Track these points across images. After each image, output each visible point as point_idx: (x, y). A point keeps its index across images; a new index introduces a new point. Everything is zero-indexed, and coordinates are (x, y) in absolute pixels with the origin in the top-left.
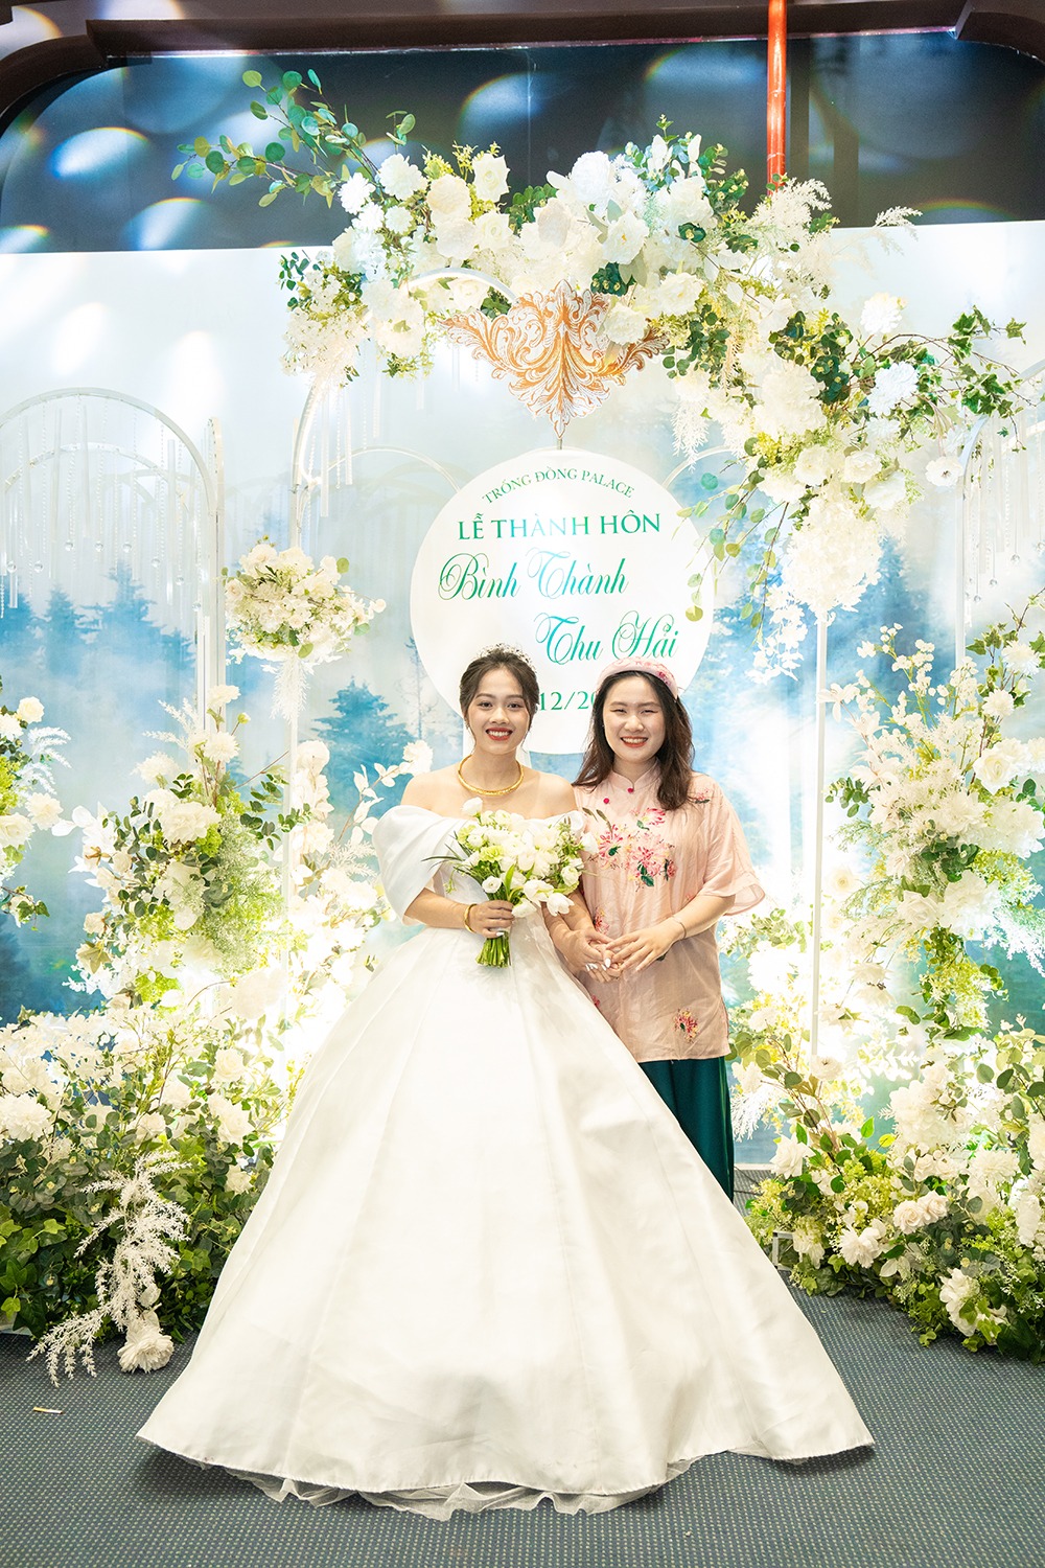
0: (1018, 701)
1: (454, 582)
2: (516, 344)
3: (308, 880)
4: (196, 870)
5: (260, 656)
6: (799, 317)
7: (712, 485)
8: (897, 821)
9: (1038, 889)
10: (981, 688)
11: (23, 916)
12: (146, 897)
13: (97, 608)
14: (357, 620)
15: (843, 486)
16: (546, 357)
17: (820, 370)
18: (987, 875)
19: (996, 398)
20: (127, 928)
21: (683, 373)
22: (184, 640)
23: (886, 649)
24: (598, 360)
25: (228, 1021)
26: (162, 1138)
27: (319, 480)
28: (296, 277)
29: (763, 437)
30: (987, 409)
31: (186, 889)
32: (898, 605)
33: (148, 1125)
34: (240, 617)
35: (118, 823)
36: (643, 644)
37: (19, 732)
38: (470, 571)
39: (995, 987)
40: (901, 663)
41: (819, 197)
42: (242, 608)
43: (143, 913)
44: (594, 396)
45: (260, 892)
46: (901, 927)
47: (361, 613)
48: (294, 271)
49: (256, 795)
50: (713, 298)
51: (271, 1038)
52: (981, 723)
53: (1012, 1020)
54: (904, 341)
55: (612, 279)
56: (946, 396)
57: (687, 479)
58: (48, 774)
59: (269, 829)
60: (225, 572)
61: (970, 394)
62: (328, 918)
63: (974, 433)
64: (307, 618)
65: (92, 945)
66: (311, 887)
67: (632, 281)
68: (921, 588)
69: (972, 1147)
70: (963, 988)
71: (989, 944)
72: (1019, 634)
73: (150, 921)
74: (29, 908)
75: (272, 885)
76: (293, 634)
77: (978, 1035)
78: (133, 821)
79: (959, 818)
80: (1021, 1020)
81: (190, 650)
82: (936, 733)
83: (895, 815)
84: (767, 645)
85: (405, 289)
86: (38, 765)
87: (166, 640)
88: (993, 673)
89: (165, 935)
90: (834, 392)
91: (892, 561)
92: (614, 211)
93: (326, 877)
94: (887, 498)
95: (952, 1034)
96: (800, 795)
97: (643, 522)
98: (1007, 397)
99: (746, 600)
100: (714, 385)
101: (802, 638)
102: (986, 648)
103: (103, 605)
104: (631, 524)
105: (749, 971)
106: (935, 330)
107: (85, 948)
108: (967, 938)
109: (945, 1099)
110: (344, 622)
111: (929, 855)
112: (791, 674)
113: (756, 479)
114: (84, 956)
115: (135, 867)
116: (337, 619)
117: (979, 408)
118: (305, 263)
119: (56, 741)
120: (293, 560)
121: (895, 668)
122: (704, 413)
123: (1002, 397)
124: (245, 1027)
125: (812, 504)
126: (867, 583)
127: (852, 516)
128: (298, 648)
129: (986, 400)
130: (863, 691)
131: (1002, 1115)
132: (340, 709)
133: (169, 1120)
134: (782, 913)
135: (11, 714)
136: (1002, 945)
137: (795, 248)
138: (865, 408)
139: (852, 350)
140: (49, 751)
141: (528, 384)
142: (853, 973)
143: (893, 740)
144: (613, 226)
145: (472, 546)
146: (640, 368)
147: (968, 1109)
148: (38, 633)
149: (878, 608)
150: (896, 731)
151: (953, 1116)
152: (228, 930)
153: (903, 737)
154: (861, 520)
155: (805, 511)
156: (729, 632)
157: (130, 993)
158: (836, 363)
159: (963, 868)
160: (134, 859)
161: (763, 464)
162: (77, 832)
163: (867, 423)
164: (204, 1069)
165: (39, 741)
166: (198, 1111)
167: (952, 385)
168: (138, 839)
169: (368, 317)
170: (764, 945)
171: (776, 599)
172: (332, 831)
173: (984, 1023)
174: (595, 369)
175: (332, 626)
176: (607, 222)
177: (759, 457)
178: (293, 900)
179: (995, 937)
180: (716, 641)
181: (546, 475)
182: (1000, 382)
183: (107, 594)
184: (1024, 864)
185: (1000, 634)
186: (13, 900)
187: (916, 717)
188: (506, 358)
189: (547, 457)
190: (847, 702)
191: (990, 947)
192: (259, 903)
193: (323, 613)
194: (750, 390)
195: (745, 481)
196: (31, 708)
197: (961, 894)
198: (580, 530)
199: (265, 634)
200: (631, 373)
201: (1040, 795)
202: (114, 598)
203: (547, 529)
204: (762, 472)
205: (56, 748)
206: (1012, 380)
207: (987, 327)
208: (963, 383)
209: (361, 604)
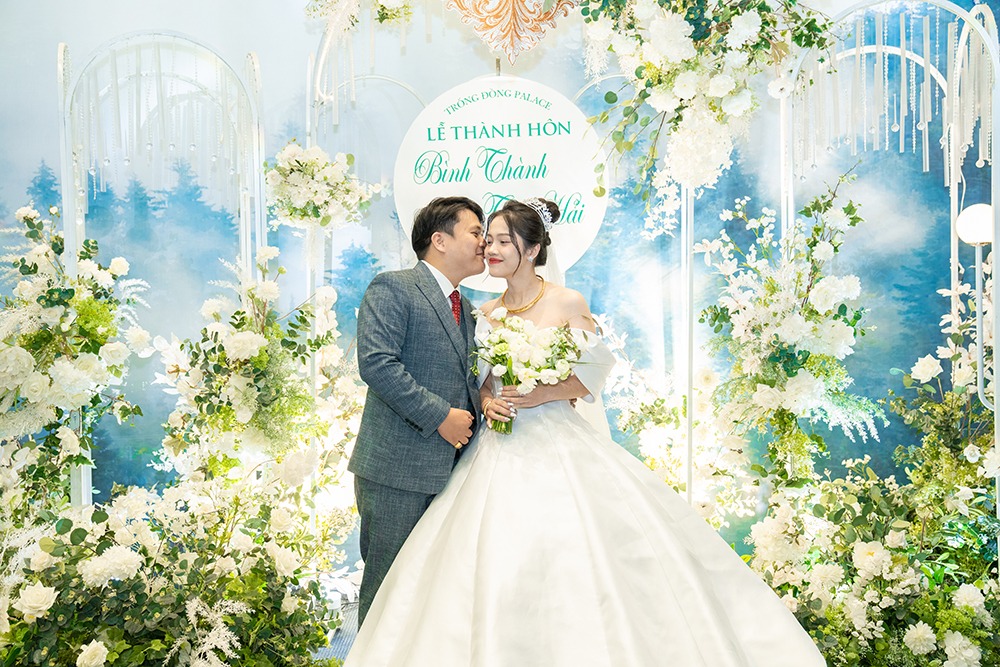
0: (836, 249)
1: (424, 171)
3: (326, 386)
4: (251, 381)
5: (291, 225)
7: (611, 98)
8: (751, 335)
9: (851, 380)
10: (808, 241)
11: (124, 416)
12: (215, 400)
13: (164, 192)
14: (361, 198)
15: (707, 101)
16: (501, 8)
17: (692, 16)
18: (815, 371)
19: (815, 36)
20: (200, 423)
21: (596, 19)
22: (229, 214)
23: (740, 214)
24: (538, 9)
25: (276, 488)
26: (235, 574)
29: (650, 65)
30: (809, 43)
31: (245, 394)
32: (736, 185)
33: (222, 565)
34: (277, 197)
35: (192, 348)
37: (112, 282)
38: (437, 163)
39: (821, 450)
40: (752, 224)
42: (278, 190)
43: (213, 412)
44: (534, 35)
45: (298, 394)
46: (753, 409)
47: (363, 193)
49: (291, 325)
51: (306, 499)
52: (809, 265)
53: (821, 472)
56: (778, 36)
57: (590, 96)
58: (134, 313)
59: (302, 349)
60: (265, 165)
61: (798, 33)
62: (341, 413)
63: (799, 61)
64: (326, 197)
65: (174, 436)
66: (328, 391)
68: (753, 172)
69: (808, 562)
70: (799, 451)
71: (815, 420)
72: (833, 203)
73: (217, 417)
74: (128, 410)
75: (305, 389)
77: (809, 484)
78: (202, 346)
79: (795, 332)
80: (827, 473)
81: (234, 222)
82: (777, 272)
83: (749, 331)
84: (653, 213)
86: (125, 306)
87: (216, 215)
88: (817, 230)
89: (226, 428)
90: (700, 34)
93: (339, 383)
94: (736, 108)
95: (790, 484)
96: (671, 318)
97: (559, 127)
98: (824, 35)
99: (632, 184)
100: (615, 27)
102: (812, 213)
103: (169, 190)
104: (550, 129)
105: (640, 443)
107: (168, 438)
108: (801, 415)
109: (791, 530)
110: (352, 200)
111: (773, 359)
112: (670, 233)
113: (644, 95)
114: (169, 444)
115: (206, 378)
116: (348, 198)
117: (803, 43)
119: (139, 289)
120: (312, 153)
121: (748, 228)
122: (610, 49)
123: (820, 35)
124: (288, 492)
125: (684, 112)
126: (723, 168)
127: (713, 121)
128: (320, 219)
129: (808, 38)
130: (725, 244)
131: (833, 540)
132: (344, 263)
133: (238, 562)
134: (663, 401)
135: (105, 269)
136: (824, 420)
138: (722, 44)
139: (712, 2)
140: (134, 296)
141: (488, 27)
142: (721, 443)
143: (748, 279)
145: (437, 145)
146: (565, 15)
147: (806, 535)
148: (120, 210)
149: (723, 186)
150: (750, 272)
151: (797, 542)
152: (275, 422)
153: (755, 276)
154: (718, 124)
155: (679, 118)
156: (619, 205)
157: (204, 469)
158: (702, 12)
159: (798, 367)
160: (204, 373)
161: (649, 85)
162: (157, 354)
163: (725, 54)
164: (259, 523)
165: (125, 291)
166: (259, 554)
167: (785, 27)
168: (207, 358)
170: (649, 424)
171: (659, 180)
172: (342, 350)
174: (535, 16)
175: (344, 204)
177: (645, 79)
178: (319, 400)
179: (819, 415)
180: (611, 211)
181: (489, 95)
182: (818, 24)
183: (170, 182)
184: (841, 363)
185: (822, 202)
186: (115, 405)
187: (765, 261)
189: (490, 81)
190: (714, 252)
191: (816, 422)
192: (297, 402)
193: (338, 194)
194: (639, 32)
195: (636, 96)
196: (120, 265)
197: (796, 385)
198: (514, 133)
199: (295, 209)
200: (560, 19)
201: (850, 315)
202: (176, 184)
203: (490, 135)
204: (648, 91)
205: (139, 294)
206: (825, 23)
208: (791, 26)
209: (363, 187)
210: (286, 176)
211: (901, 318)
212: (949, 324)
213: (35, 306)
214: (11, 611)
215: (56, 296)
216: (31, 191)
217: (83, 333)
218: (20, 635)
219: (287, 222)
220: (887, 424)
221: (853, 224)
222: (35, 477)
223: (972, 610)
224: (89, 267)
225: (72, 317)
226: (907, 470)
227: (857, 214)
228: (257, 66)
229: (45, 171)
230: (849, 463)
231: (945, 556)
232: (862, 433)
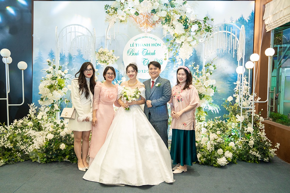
0: (211, 74)
1: (129, 53)
2: (140, 20)
5: (101, 64)
6: (181, 17)
7: (168, 40)
9: (213, 101)
10: (206, 72)
15: (187, 42)
16: (144, 22)
17: (184, 25)
18: (206, 99)
19: (209, 30)
21: (164, 25)
23: (193, 66)
28: (107, 8)
29: (176, 34)
30: (208, 31)
32: (196, 58)
34: (98, 59)
37: (64, 75)
38: (132, 51)
39: (206, 115)
42: (98, 57)
44: (151, 28)
47: (116, 58)
48: (107, 7)
50: (169, 14)
52: (206, 77)
53: (210, 119)
54: (197, 20)
55: (154, 11)
56: (203, 29)
57: (164, 39)
58: (69, 81)
60: (96, 52)
61: (206, 29)
63: (206, 34)
64: (108, 59)
67: (157, 11)
68: (199, 55)
69: (202, 137)
70: (202, 115)
72: (211, 64)
74: (67, 101)
76: (106, 61)
79: (203, 91)
80: (211, 119)
82: (199, 78)
84: (176, 64)
85: (123, 11)
86: (67, 80)
88: (208, 70)
90: (186, 28)
91: (195, 51)
92: (155, 2)
94: (194, 43)
95: (200, 121)
97: (158, 45)
98: (211, 29)
99: (173, 57)
100: (169, 26)
101: (181, 63)
102: (207, 66)
103: (76, 55)
104: (156, 45)
106: (201, 19)
108: (203, 108)
110: (113, 60)
113: (175, 40)
116: (112, 59)
118: (108, 6)
119: (70, 76)
120: (106, 50)
121: (194, 69)
122: (167, 30)
123: (210, 30)
126: (190, 55)
127: (188, 46)
128: (107, 63)
129: (208, 30)
131: (206, 132)
135: (63, 72)
137: (181, 6)
138: (191, 30)
139: (189, 22)
141: (141, 26)
144: (154, 4)
145: (132, 48)
147: (202, 132)
148: (66, 59)
149: (193, 58)
153: (195, 79)
154: (190, 47)
155: (182, 45)
156: (171, 61)
158: (187, 24)
159: (203, 98)
163: (191, 32)
165: (67, 77)
167: (203, 27)
171: (177, 58)
173: (205, 120)
174: (151, 24)
175: (112, 60)
176: (153, 3)
177: (175, 36)
179: (207, 108)
180: (169, 63)
181: (143, 37)
182: (210, 27)
184: (211, 97)
185: (209, 64)
186: (65, 100)
188: (138, 22)
193: (110, 58)
194: (174, 27)
195: (173, 40)
196: (66, 71)
197: (202, 101)
198: (149, 46)
199: (102, 61)
200: (157, 25)
201: (214, 87)
202: (78, 54)
203: (144, 45)
204: (175, 39)
205: (70, 77)
206: (212, 27)
207: (208, 19)
208: (205, 27)
209: (116, 57)
210: (100, 54)
211: (229, 88)
212: (236, 90)
213: (50, 80)
214: (46, 138)
215: (54, 78)
217: (59, 85)
218: (47, 143)
220: (220, 110)
221: (214, 69)
222: (50, 114)
223: (232, 147)
224: (60, 71)
225: (57, 82)
226: (227, 119)
227: (216, 67)
228: (95, 31)
229: (52, 51)
230: (216, 118)
231: (231, 137)
232: (215, 111)
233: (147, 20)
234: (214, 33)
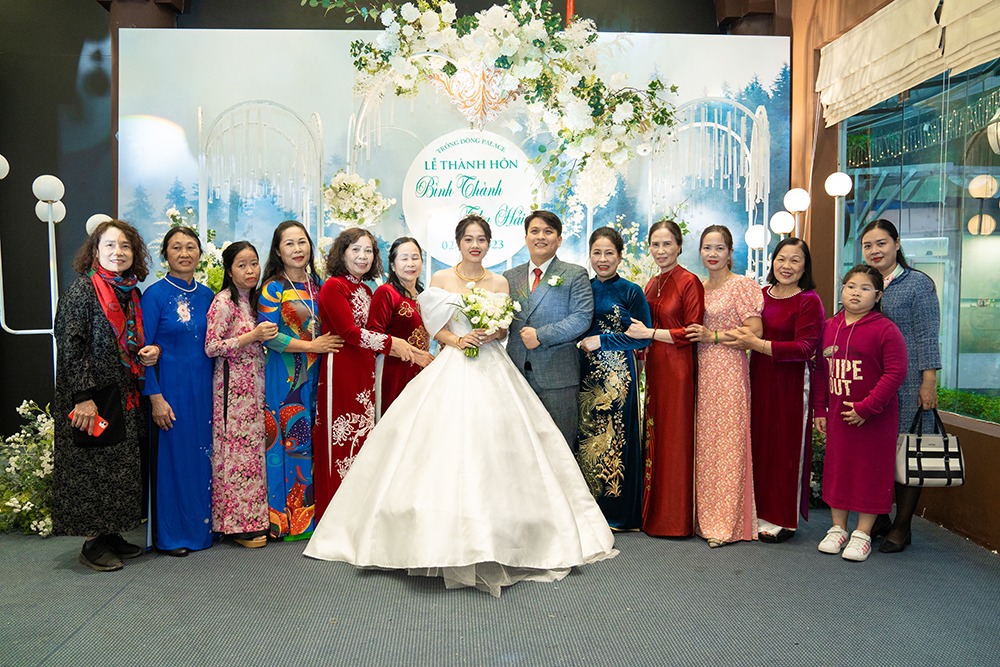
1: (422, 189)
2: (461, 88)
5: (339, 223)
6: (583, 79)
7: (542, 149)
13: (253, 199)
14: (383, 208)
15: (601, 154)
16: (475, 95)
17: (591, 103)
19: (666, 118)
21: (533, 102)
22: (294, 214)
23: (619, 225)
24: (497, 97)
27: (366, 143)
28: (358, 51)
29: (567, 130)
30: (662, 123)
32: (623, 204)
34: (331, 206)
36: (509, 219)
38: (430, 184)
41: (592, 26)
42: (332, 201)
44: (495, 113)
47: (385, 205)
48: (357, 49)
50: (547, 71)
54: (628, 90)
55: (503, 62)
56: (645, 115)
57: (529, 145)
60: (324, 185)
61: (655, 116)
63: (657, 132)
64: (361, 206)
67: (513, 63)
68: (633, 196)
76: (355, 214)
82: (640, 262)
84: (567, 222)
85: (409, 60)
90: (598, 112)
91: (621, 183)
92: (506, 34)
94: (619, 159)
97: (510, 164)
98: (671, 118)
99: (557, 201)
100: (546, 106)
101: (582, 219)
103: (256, 197)
104: (504, 164)
106: (641, 87)
110: (378, 209)
113: (563, 148)
116: (375, 207)
117: (659, 122)
118: (362, 45)
120: (353, 178)
122: (541, 120)
123: (669, 118)
125: (587, 160)
126: (611, 195)
127: (604, 166)
128: (356, 220)
137: (581, 47)
138: (611, 119)
139: (605, 94)
141: (467, 106)
144: (505, 40)
145: (431, 173)
146: (514, 100)
148: (224, 209)
154: (609, 168)
155: (585, 163)
158: (599, 100)
161: (566, 142)
163: (612, 126)
167: (648, 111)
169: (391, 70)
171: (571, 201)
174: (496, 101)
175: (373, 211)
176: (501, 37)
177: (564, 138)
181: (465, 141)
182: (668, 111)
183: (258, 192)
187: (631, 255)
188: (457, 95)
189: (465, 132)
193: (369, 204)
194: (561, 109)
195: (558, 149)
198: (481, 166)
199: (342, 213)
200: (511, 103)
202: (261, 194)
203: (466, 166)
204: (566, 145)
206: (672, 110)
207: (662, 87)
208: (652, 111)
209: (385, 200)
210: (337, 193)
216: (169, 197)
219: (337, 221)
224: (211, 247)
227: (687, 228)
228: (320, 123)
229: (178, 184)
233: (484, 88)
234: (680, 129)
